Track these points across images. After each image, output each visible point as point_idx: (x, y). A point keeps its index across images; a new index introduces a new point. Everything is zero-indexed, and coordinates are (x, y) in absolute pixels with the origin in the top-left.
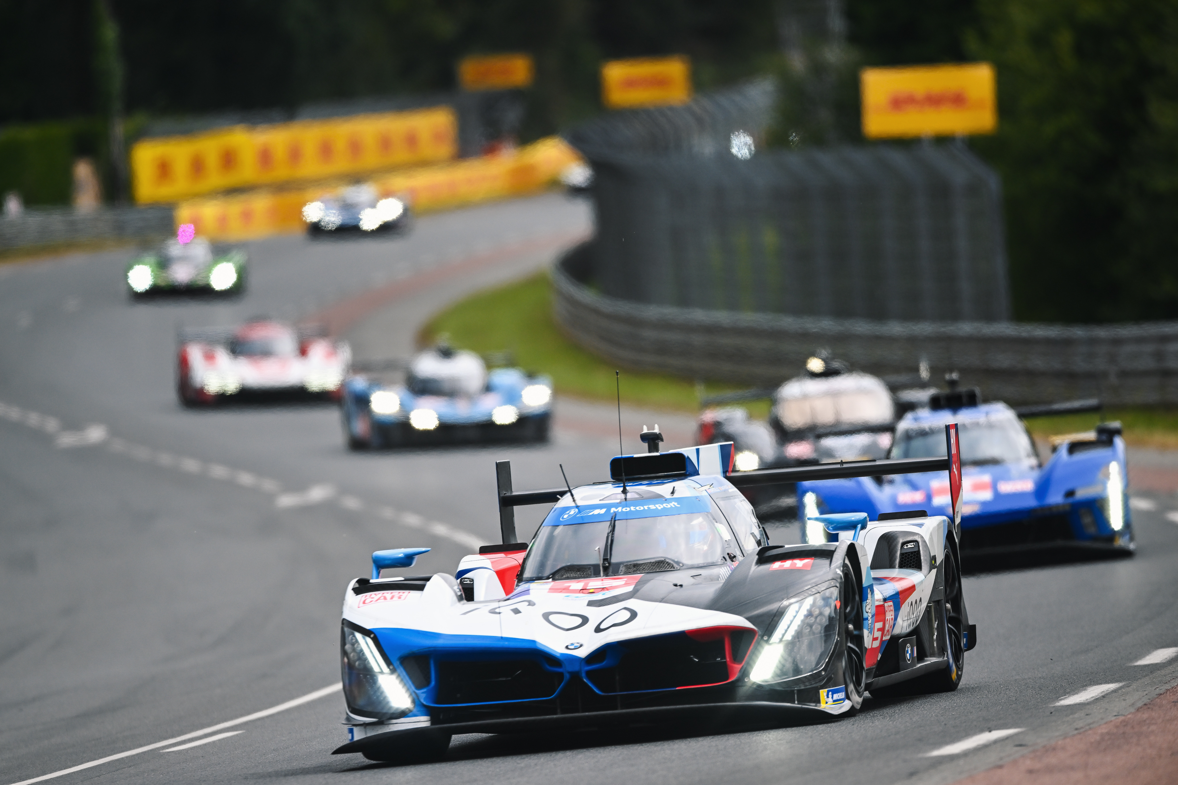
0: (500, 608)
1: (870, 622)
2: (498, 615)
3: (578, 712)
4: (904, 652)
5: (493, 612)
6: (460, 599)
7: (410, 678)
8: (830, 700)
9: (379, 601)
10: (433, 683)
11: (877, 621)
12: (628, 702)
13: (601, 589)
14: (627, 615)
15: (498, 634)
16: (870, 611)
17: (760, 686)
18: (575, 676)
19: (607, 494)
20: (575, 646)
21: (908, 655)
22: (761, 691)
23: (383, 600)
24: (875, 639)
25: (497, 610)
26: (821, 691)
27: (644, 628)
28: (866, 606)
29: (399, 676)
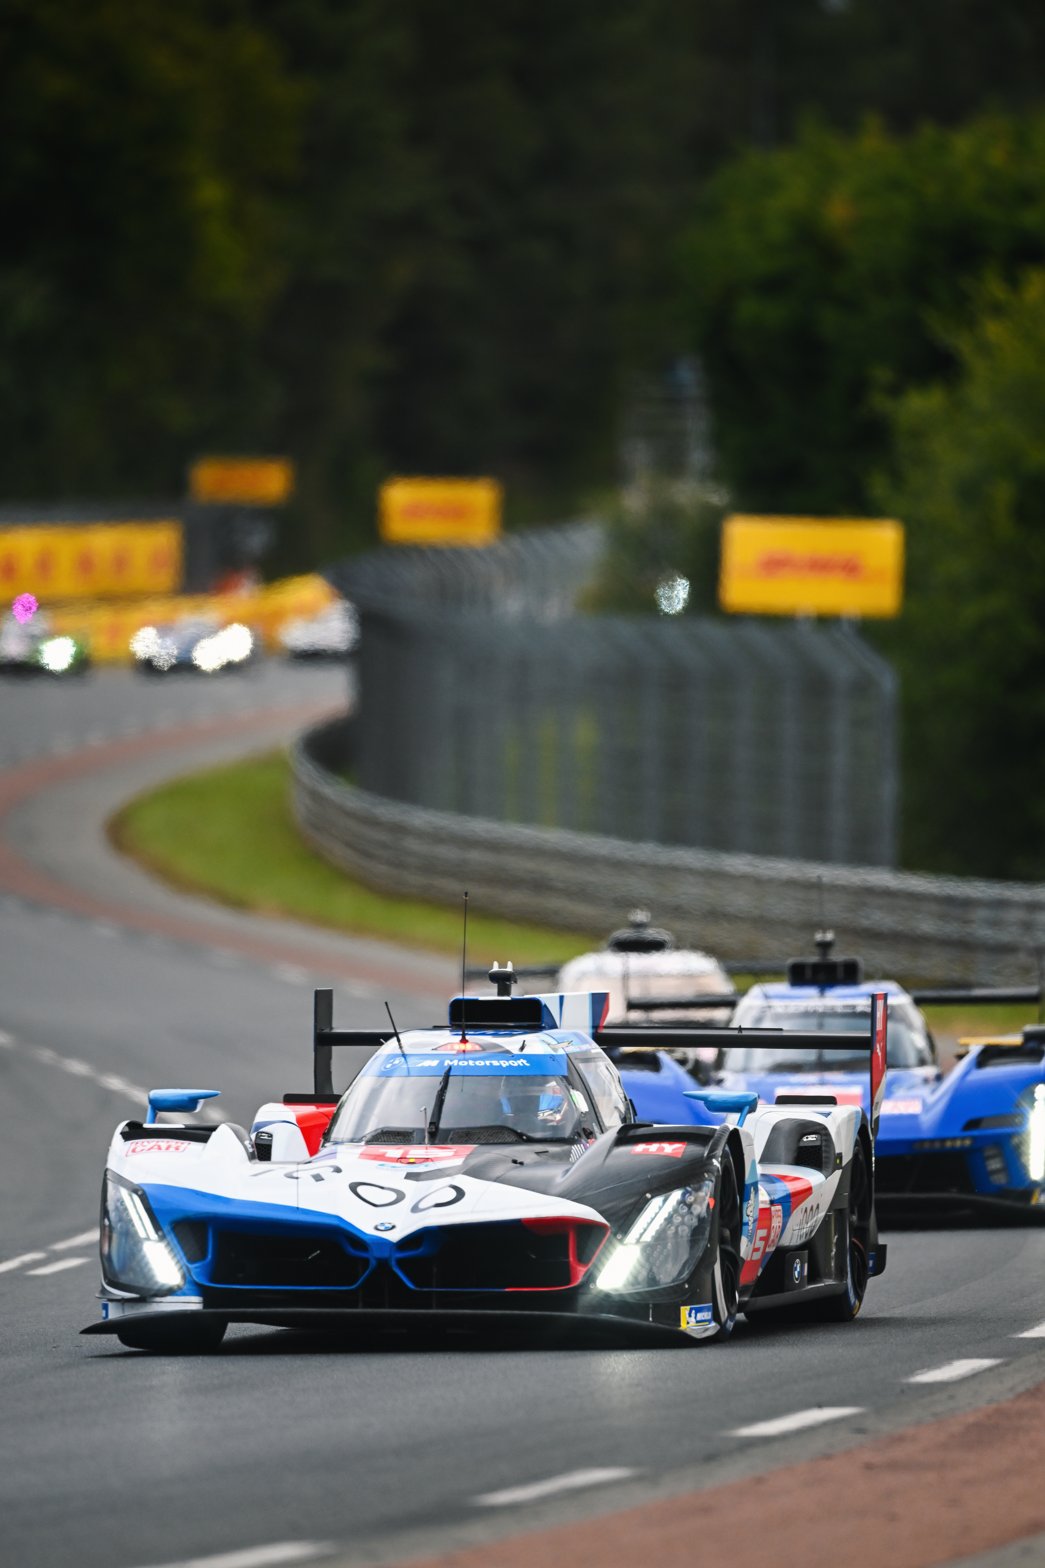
0: (299, 1172)
1: (750, 1228)
2: (296, 1180)
3: (383, 1307)
4: (792, 1269)
5: (290, 1176)
6: (251, 1157)
7: (183, 1248)
8: (693, 1319)
9: (152, 1150)
10: (210, 1256)
11: (759, 1228)
12: (445, 1301)
13: (423, 1159)
14: (453, 1194)
15: (293, 1204)
16: (751, 1214)
17: (607, 1296)
18: (383, 1263)
19: (442, 1042)
20: (386, 1228)
21: (796, 1273)
22: (608, 1301)
23: (157, 1150)
24: (756, 1250)
25: (295, 1175)
26: (682, 1308)
27: (472, 1212)
28: (747, 1208)
29: (168, 1244)
